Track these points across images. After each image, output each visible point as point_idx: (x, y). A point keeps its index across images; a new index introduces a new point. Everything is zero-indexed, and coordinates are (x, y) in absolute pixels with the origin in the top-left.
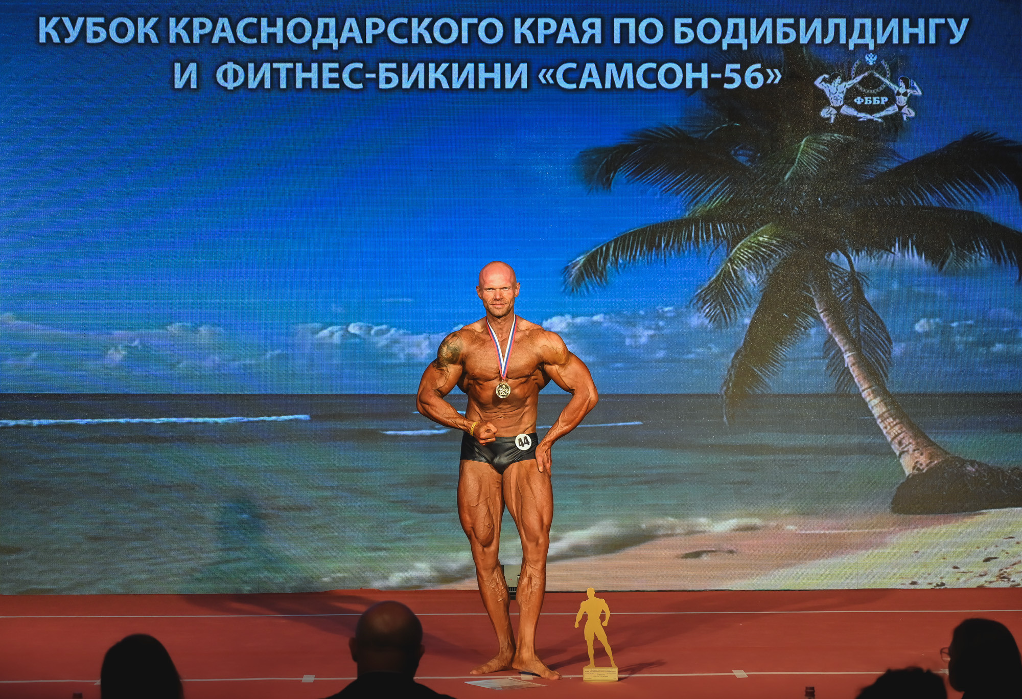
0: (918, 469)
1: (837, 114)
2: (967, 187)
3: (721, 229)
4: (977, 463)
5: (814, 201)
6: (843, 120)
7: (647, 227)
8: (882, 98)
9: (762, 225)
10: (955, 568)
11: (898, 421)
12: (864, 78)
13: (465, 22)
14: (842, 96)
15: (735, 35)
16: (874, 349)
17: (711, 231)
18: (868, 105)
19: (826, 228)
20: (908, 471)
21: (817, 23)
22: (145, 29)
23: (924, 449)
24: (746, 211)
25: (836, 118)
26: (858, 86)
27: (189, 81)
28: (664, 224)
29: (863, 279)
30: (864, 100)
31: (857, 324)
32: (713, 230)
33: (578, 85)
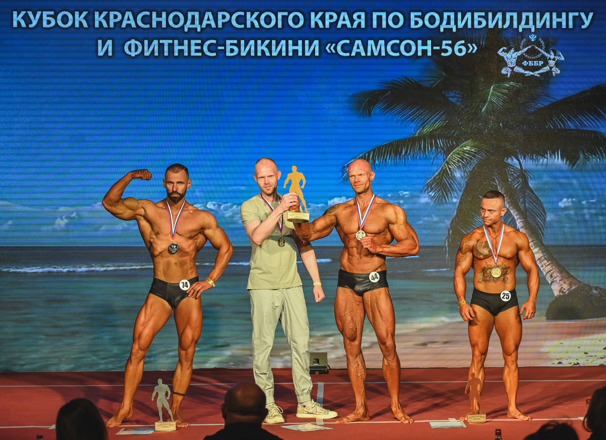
0: (563, 292)
1: (511, 72)
2: (592, 117)
3: (440, 143)
4: (599, 288)
5: (497, 125)
6: (516, 76)
7: (394, 142)
8: (540, 62)
9: (466, 141)
10: (586, 353)
11: (550, 262)
12: (529, 49)
13: (280, 15)
14: (515, 60)
15: (448, 23)
16: (535, 217)
17: (434, 144)
18: (531, 66)
19: (505, 143)
20: (556, 293)
21: (499, 15)
22: (80, 19)
23: (566, 280)
24: (455, 131)
25: (511, 74)
26: (524, 54)
27: (107, 51)
28: (404, 140)
29: (528, 174)
30: (529, 63)
31: (524, 202)
32: (435, 144)
33: (350, 54)
